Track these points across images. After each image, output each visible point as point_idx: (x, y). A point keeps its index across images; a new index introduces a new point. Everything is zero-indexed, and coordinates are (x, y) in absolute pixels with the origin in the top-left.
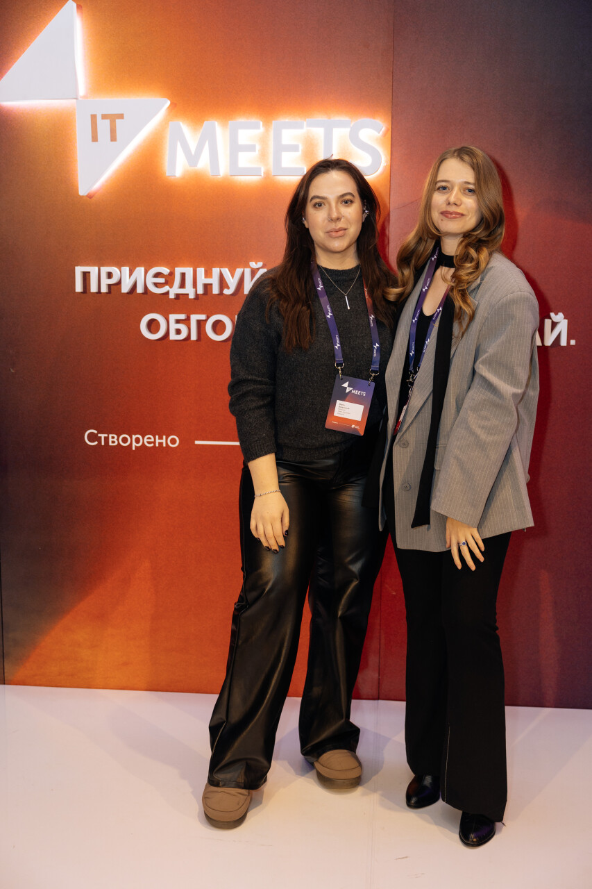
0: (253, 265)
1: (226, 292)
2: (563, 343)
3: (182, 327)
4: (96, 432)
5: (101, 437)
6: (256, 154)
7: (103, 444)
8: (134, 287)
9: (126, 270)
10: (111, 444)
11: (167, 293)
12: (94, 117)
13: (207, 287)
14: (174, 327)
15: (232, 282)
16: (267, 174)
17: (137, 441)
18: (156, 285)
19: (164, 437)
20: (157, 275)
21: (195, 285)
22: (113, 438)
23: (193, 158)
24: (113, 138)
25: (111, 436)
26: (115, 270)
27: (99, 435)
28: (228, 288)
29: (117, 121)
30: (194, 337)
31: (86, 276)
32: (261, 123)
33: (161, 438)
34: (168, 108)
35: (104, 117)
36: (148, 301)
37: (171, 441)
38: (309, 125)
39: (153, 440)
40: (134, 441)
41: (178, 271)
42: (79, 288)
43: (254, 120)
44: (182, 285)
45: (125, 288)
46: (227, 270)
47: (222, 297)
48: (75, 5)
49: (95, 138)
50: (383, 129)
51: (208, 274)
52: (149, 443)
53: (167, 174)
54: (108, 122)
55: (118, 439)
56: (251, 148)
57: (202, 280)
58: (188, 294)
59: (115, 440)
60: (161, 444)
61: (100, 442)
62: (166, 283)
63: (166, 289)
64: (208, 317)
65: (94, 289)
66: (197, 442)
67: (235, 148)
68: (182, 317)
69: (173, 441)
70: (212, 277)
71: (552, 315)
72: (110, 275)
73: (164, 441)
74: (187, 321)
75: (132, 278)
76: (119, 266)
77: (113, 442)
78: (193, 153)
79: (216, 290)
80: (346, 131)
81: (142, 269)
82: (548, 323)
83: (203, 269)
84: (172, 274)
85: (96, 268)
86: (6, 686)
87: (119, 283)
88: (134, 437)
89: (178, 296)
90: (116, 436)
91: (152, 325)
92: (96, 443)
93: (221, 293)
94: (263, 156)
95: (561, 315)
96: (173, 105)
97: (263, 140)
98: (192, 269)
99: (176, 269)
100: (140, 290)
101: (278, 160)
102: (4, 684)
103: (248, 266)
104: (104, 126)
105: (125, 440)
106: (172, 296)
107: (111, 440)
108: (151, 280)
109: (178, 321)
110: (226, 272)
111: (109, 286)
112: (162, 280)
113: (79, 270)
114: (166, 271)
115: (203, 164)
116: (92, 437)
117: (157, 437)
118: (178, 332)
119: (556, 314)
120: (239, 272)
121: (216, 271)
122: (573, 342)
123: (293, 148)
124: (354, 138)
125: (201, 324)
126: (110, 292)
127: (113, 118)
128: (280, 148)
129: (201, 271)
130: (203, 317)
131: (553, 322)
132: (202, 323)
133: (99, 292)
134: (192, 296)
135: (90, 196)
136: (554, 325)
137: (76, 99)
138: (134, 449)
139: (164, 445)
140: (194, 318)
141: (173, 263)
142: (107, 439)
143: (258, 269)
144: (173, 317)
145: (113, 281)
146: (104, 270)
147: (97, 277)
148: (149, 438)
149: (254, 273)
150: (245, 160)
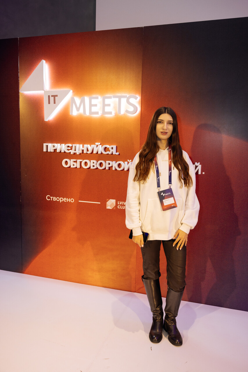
2: (200, 173)
3: (75, 163)
4: (50, 196)
7: (52, 200)
10: (54, 200)
11: (70, 153)
12: (49, 96)
13: (83, 151)
14: (71, 163)
15: (90, 149)
17: (62, 199)
18: (68, 150)
19: (70, 199)
20: (68, 147)
21: (79, 150)
23: (78, 109)
24: (55, 103)
25: (54, 197)
26: (56, 145)
27: (51, 197)
28: (89, 151)
29: (56, 97)
30: (78, 167)
31: (47, 146)
32: (100, 97)
33: (69, 199)
35: (52, 96)
36: (65, 155)
37: (71, 200)
38: (114, 97)
39: (66, 200)
40: (61, 200)
41: (74, 145)
42: (45, 150)
45: (58, 151)
48: (44, 61)
49: (49, 103)
51: (83, 147)
52: (65, 200)
53: (70, 114)
54: (53, 97)
55: (56, 199)
56: (96, 105)
57: (81, 148)
59: (55, 199)
60: (68, 201)
61: (51, 199)
63: (70, 151)
64: (83, 161)
65: (49, 151)
66: (79, 201)
67: (91, 105)
68: (75, 160)
71: (196, 163)
72: (54, 146)
73: (69, 200)
74: (76, 162)
75: (61, 147)
76: (57, 143)
77: (55, 200)
80: (125, 99)
81: (64, 144)
84: (72, 146)
85: (50, 144)
88: (61, 198)
89: (74, 153)
90: (55, 198)
91: (66, 163)
92: (50, 200)
93: (87, 153)
95: (199, 163)
98: (78, 145)
100: (62, 151)
101: (104, 109)
102: (22, 273)
103: (95, 144)
104: (52, 99)
105: (58, 199)
106: (72, 153)
107: (54, 199)
108: (66, 148)
109: (74, 162)
110: (89, 146)
111: (54, 150)
112: (70, 148)
113: (45, 145)
114: (70, 145)
115: (81, 111)
116: (49, 198)
117: (67, 199)
118: (74, 165)
120: (93, 146)
121: (85, 146)
122: (204, 173)
123: (109, 105)
124: (128, 102)
125: (81, 162)
126: (54, 152)
127: (55, 96)
129: (81, 145)
130: (81, 160)
131: (196, 166)
133: (51, 152)
134: (78, 154)
135: (49, 121)
137: (44, 90)
138: (60, 202)
139: (70, 201)
140: (79, 161)
141: (73, 143)
142: (53, 198)
143: (99, 145)
144: (72, 160)
145: (55, 148)
146: (52, 145)
147: (50, 147)
148: (65, 199)
149: (97, 146)
150: (94, 109)
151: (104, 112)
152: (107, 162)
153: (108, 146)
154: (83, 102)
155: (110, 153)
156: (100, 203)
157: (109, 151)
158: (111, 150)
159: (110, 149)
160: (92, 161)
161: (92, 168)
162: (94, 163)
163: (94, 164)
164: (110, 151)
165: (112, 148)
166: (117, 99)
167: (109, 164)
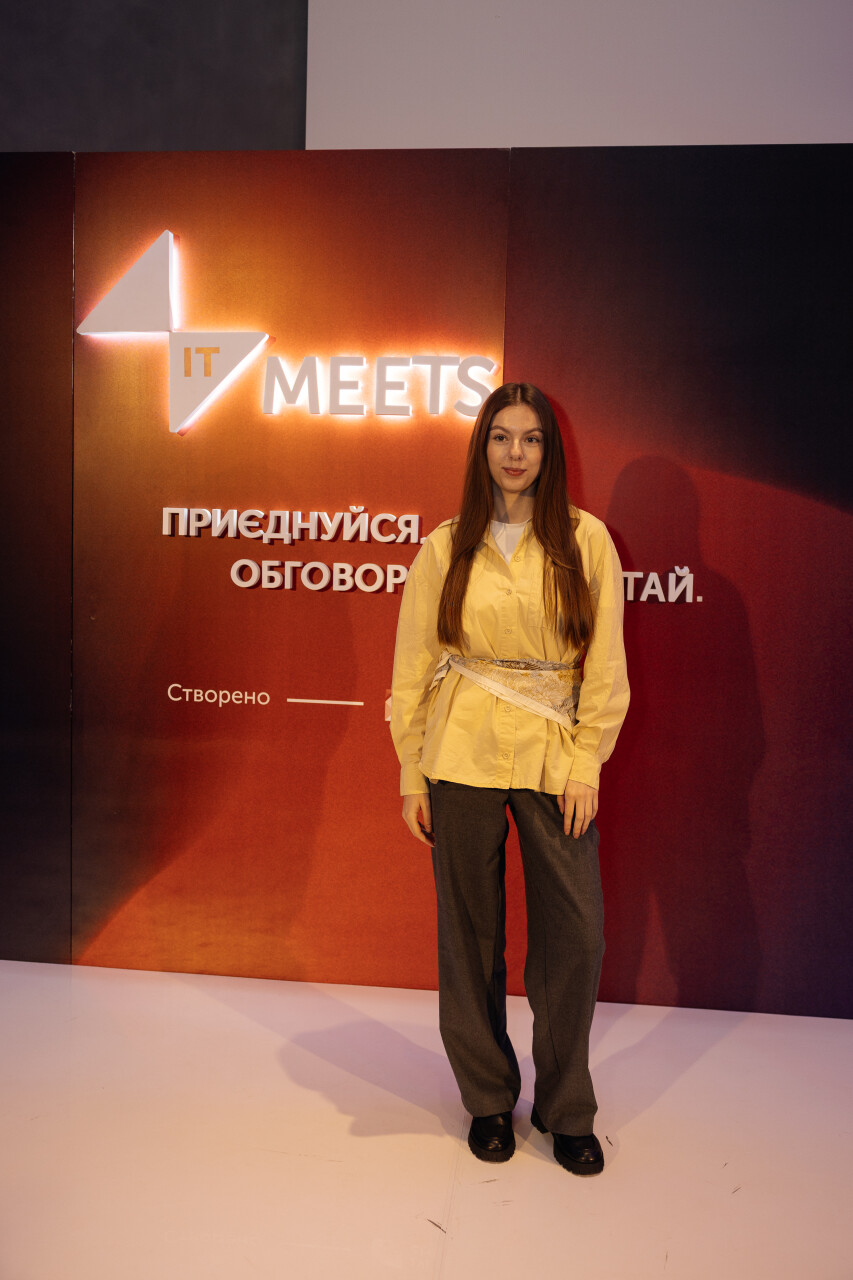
0: (354, 509)
1: (324, 537)
2: (689, 599)
3: (276, 575)
4: (180, 686)
5: (185, 693)
6: (359, 390)
7: (187, 699)
8: (226, 531)
9: (219, 511)
10: (195, 700)
11: (261, 538)
12: (187, 350)
13: (304, 532)
14: (266, 574)
15: (331, 527)
16: (370, 415)
17: (225, 697)
18: (249, 529)
19: (254, 694)
20: (251, 518)
21: (291, 530)
22: (198, 693)
23: (291, 396)
24: (207, 373)
25: (196, 691)
26: (206, 512)
27: (184, 690)
28: (326, 533)
29: (214, 356)
30: (288, 585)
31: (174, 517)
32: (365, 360)
33: (250, 695)
34: (267, 342)
35: (198, 351)
36: (240, 546)
37: (261, 698)
38: (414, 362)
39: (241, 697)
40: (222, 697)
41: (273, 514)
42: (166, 530)
43: (357, 355)
44: (277, 530)
45: (216, 532)
46: (325, 514)
47: (319, 543)
48: (171, 235)
49: (188, 373)
50: (495, 367)
51: (305, 518)
52: (237, 699)
53: (263, 411)
54: (202, 355)
55: (204, 695)
56: (353, 385)
57: (298, 522)
58: (282, 540)
59: (200, 695)
60: (250, 701)
61: (184, 697)
62: (260, 527)
63: (261, 532)
64: (304, 564)
65: (182, 531)
66: (289, 700)
67: (336, 385)
68: (276, 563)
69: (264, 698)
70: (308, 521)
71: (677, 568)
72: (200, 518)
73: (253, 698)
74: (281, 568)
75: (221, 520)
76: (211, 507)
77: (199, 698)
78: (291, 389)
79: (313, 535)
80: (454, 369)
81: (235, 512)
82: (672, 577)
83: (300, 513)
84: (266, 517)
85: (186, 510)
86: (73, 966)
87: (209, 526)
88: (221, 693)
89: (272, 541)
90: (201, 692)
91: (244, 572)
92: (180, 698)
93: (319, 539)
94: (366, 393)
95: (686, 569)
96: (272, 339)
97: (366, 377)
98: (287, 513)
99: (271, 512)
100: (231, 534)
101: (381, 397)
102: (71, 964)
103: (348, 510)
104: (197, 361)
105: (211, 696)
106: (265, 541)
107: (196, 695)
108: (243, 524)
109: (272, 568)
110: (325, 516)
111: (199, 529)
112: (257, 524)
113: (167, 512)
114: (260, 514)
115: (303, 400)
116: (176, 692)
117: (246, 693)
118: (272, 579)
119: (681, 568)
120: (338, 516)
121: (314, 515)
122: (700, 599)
123: (399, 386)
124: (463, 376)
125: (295, 571)
126: (200, 536)
127: (209, 352)
128: (384, 385)
129: (298, 515)
130: (298, 564)
131: (677, 576)
132: (298, 570)
133: (188, 535)
134: (287, 541)
135: (182, 434)
136: (679, 579)
137: (170, 331)
138: (220, 705)
139: (254, 702)
140: (289, 565)
141: (267, 509)
142: (191, 694)
143: (359, 514)
144: (266, 564)
145: (203, 524)
146: (195, 512)
147: (186, 519)
148: (238, 694)
149: (354, 518)
150: (347, 397)
151: (382, 408)
152: (391, 568)
153: (392, 517)
154: (308, 372)
155: (401, 539)
156: (362, 704)
157: (398, 532)
158: (405, 531)
159: (401, 525)
160: (337, 566)
161: (336, 587)
162: (343, 571)
163: (347, 576)
164: (400, 532)
165: (408, 524)
166: (426, 369)
167: (397, 574)
